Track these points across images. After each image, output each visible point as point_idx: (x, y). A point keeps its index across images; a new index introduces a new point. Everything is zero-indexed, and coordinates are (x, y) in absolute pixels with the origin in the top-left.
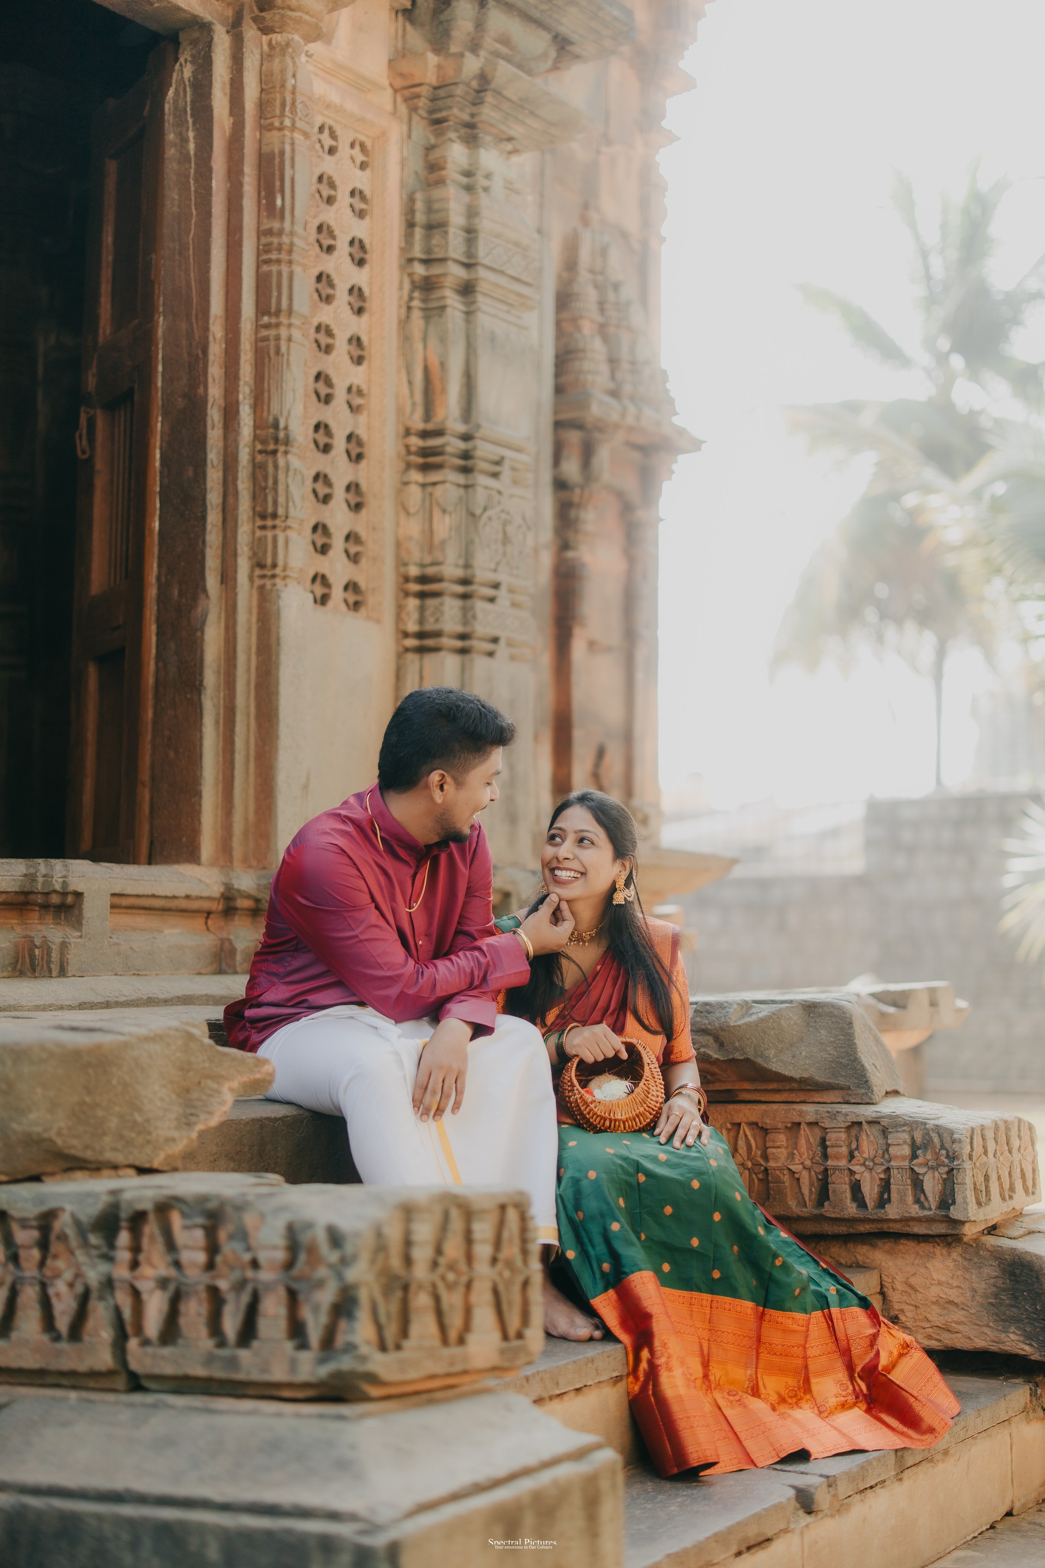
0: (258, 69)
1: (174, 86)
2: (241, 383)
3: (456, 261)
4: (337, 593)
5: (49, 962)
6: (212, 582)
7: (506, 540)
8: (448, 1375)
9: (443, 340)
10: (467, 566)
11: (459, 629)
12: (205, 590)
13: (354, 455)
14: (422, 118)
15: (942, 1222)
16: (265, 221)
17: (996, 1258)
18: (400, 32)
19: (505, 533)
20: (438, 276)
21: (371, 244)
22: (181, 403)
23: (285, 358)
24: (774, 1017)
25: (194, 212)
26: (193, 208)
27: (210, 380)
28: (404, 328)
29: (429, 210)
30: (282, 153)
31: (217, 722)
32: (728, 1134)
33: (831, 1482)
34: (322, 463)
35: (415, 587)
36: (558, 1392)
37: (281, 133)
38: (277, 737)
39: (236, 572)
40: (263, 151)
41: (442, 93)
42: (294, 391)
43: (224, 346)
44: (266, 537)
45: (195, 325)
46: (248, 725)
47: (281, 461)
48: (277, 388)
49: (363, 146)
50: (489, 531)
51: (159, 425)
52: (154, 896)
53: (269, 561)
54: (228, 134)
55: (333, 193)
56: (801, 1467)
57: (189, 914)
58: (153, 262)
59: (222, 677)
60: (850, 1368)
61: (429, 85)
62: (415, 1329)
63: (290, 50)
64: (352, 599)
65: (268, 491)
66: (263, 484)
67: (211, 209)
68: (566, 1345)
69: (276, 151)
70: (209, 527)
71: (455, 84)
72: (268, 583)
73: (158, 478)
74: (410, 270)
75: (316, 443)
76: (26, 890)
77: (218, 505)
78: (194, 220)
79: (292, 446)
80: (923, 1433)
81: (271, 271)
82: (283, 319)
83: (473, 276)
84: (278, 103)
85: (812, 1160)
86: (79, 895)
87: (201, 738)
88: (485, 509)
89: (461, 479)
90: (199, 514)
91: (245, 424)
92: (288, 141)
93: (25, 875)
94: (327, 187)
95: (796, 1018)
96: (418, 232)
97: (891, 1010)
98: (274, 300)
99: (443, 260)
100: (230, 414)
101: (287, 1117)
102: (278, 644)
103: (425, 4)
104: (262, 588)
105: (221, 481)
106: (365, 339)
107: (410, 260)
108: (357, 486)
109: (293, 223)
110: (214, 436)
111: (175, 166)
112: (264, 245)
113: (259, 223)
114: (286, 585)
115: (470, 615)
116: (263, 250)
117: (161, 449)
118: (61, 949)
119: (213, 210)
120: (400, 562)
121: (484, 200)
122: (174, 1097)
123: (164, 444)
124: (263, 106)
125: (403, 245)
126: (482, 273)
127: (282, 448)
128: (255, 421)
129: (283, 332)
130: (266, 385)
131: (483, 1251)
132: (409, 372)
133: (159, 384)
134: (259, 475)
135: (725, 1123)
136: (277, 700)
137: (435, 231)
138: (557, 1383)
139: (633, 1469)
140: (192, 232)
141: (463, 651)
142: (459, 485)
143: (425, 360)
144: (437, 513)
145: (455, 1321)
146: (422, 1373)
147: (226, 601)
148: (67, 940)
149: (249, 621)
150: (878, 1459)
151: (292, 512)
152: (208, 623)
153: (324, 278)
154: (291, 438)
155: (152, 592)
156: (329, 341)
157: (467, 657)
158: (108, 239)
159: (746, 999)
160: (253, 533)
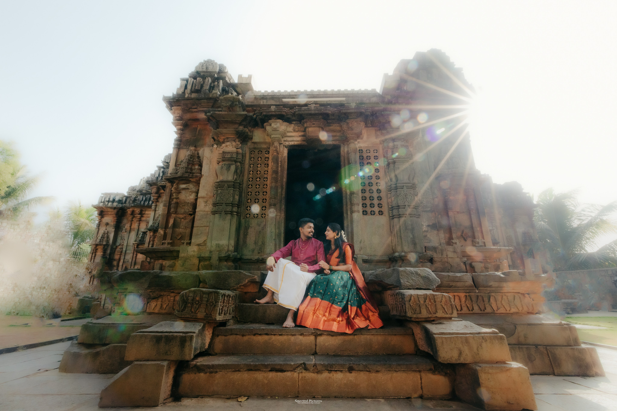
0: (347, 147)
4: (377, 213)
9: (390, 171)
10: (398, 204)
11: (398, 214)
19: (406, 197)
20: (389, 163)
28: (385, 172)
35: (390, 209)
49: (376, 150)
55: (370, 158)
64: (380, 213)
75: (369, 192)
88: (400, 194)
106: (379, 176)
108: (380, 197)
109: (352, 164)
114: (354, 213)
115: (399, 211)
120: (388, 206)
132: (387, 178)
141: (399, 217)
142: (395, 192)
143: (389, 175)
144: (392, 197)
156: (371, 178)
160: (351, 207)
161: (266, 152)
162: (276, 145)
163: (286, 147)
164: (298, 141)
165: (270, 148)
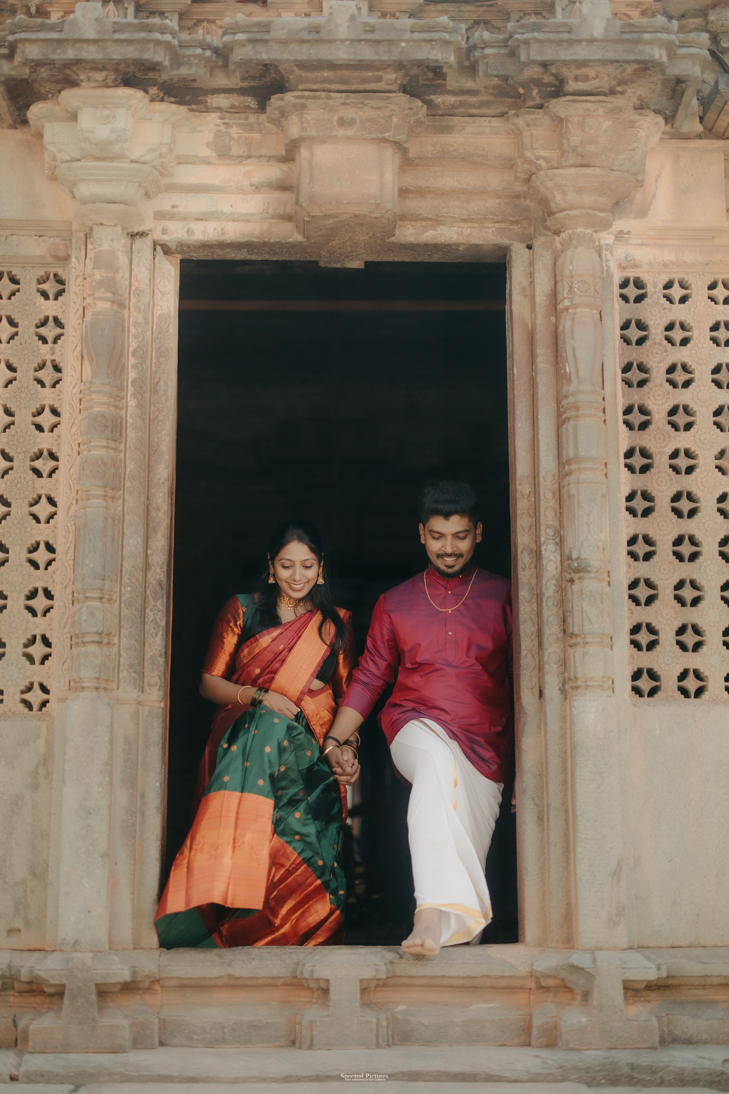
2: (542, 527)
6: (528, 699)
12: (522, 707)
16: (564, 387)
27: (519, 530)
31: (540, 819)
37: (565, 313)
38: (577, 831)
39: (544, 688)
40: (559, 331)
43: (533, 499)
46: (567, 820)
47: (576, 587)
53: (572, 674)
59: (544, 779)
66: (567, 609)
69: (562, 329)
77: (533, 633)
79: (586, 572)
81: (564, 429)
82: (572, 467)
84: (561, 290)
86: (326, 981)
91: (549, 561)
92: (571, 317)
100: (540, 554)
105: (535, 612)
109: (578, 380)
110: (526, 576)
113: (558, 391)
114: (584, 695)
119: (516, 392)
124: (557, 295)
127: (577, 576)
128: (559, 557)
129: (574, 477)
130: (565, 524)
147: (544, 714)
149: (562, 728)
151: (588, 629)
152: (525, 734)
154: (584, 565)
160: (564, 652)
161: (45, 287)
162: (105, 247)
163: (167, 251)
164: (246, 218)
165: (67, 258)
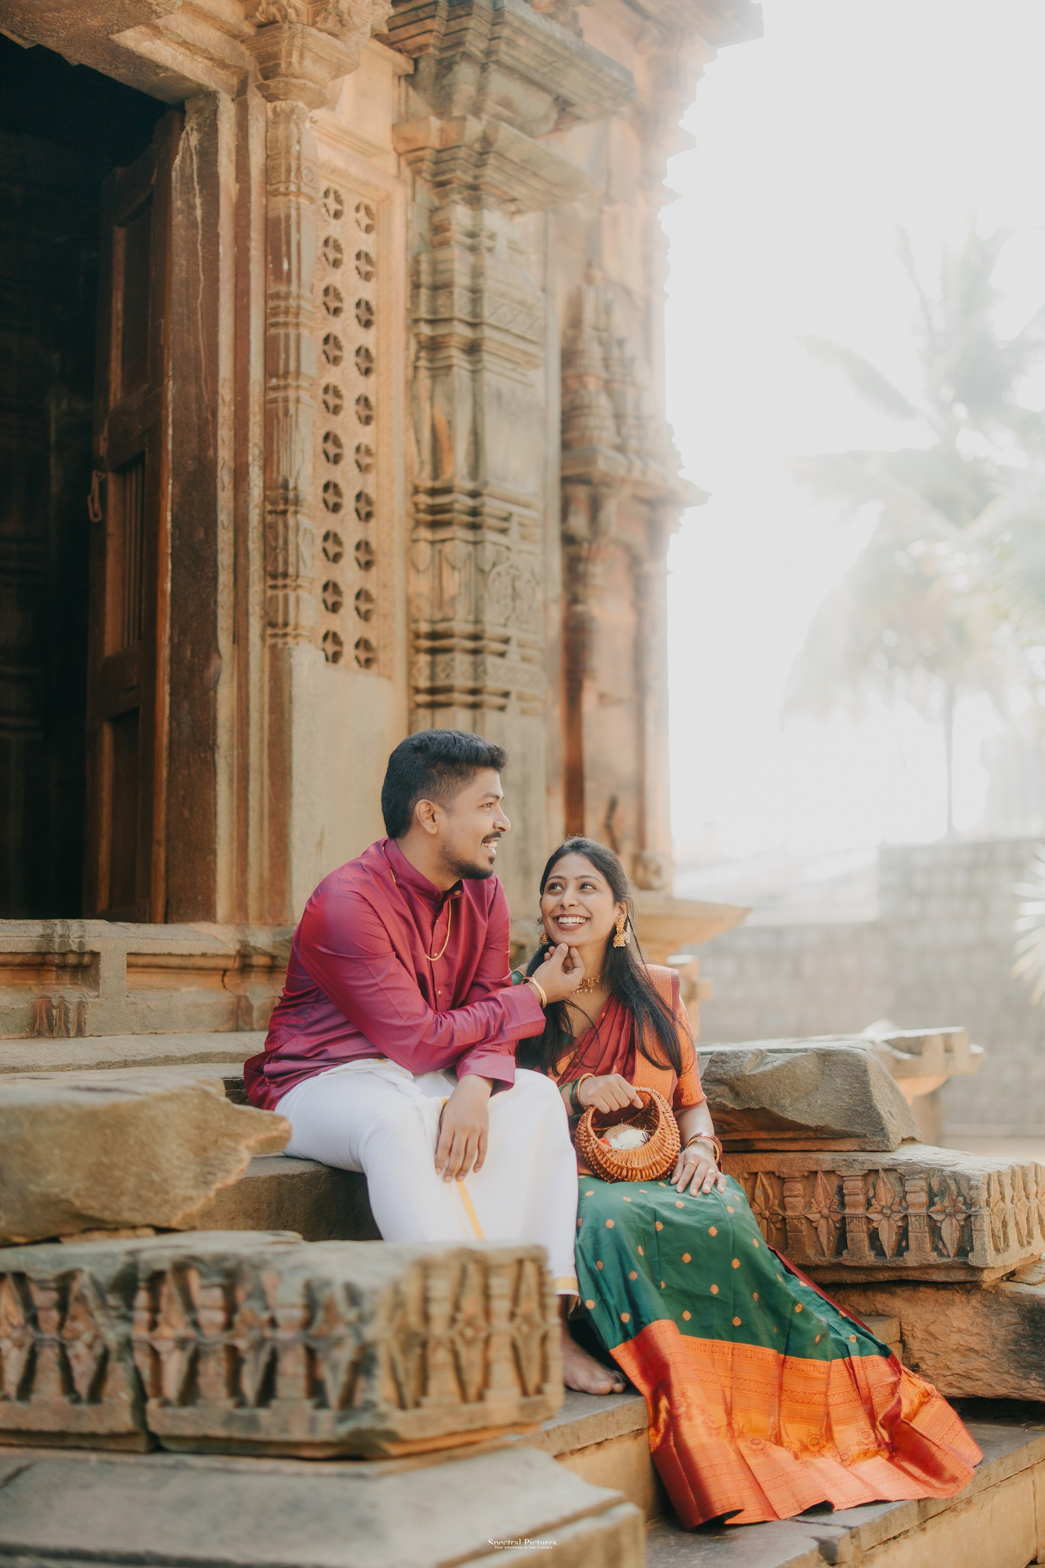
0: (263, 136)
1: (180, 154)
2: (251, 445)
3: (462, 321)
4: (349, 651)
5: (66, 1022)
6: (224, 641)
7: (515, 595)
8: (468, 1432)
9: (450, 399)
10: (477, 621)
11: (470, 684)
12: (217, 650)
13: (363, 514)
14: (426, 181)
15: (960, 1269)
16: (272, 285)
17: (1016, 1305)
18: (403, 97)
19: (514, 588)
20: (443, 336)
21: (377, 306)
22: (191, 465)
23: (294, 419)
24: (790, 1066)
25: (202, 278)
26: (201, 273)
27: (220, 442)
28: (411, 388)
29: (435, 271)
30: (288, 218)
31: (231, 781)
32: (745, 1183)
33: (854, 1533)
34: (331, 522)
35: (425, 643)
36: (579, 1447)
37: (287, 199)
38: (291, 795)
39: (248, 631)
40: (269, 216)
41: (445, 156)
42: (303, 451)
43: (233, 408)
44: (277, 596)
45: (204, 388)
46: (262, 783)
47: (291, 521)
48: (286, 449)
49: (368, 210)
50: (498, 586)
51: (170, 487)
52: (170, 955)
53: (280, 620)
54: (234, 200)
55: (338, 256)
56: (824, 1519)
57: (205, 972)
58: (163, 327)
59: (235, 736)
60: (872, 1416)
61: (433, 148)
62: (434, 1386)
63: (295, 117)
64: (363, 656)
65: (278, 551)
66: (274, 544)
67: (218, 274)
68: (586, 1398)
69: (282, 216)
70: (220, 588)
71: (458, 147)
72: (280, 642)
73: (169, 540)
74: (416, 331)
75: (325, 502)
76: (43, 950)
77: (229, 566)
78: (202, 285)
79: (302, 506)
80: (947, 1482)
81: (278, 334)
82: (291, 381)
83: (478, 335)
84: (283, 169)
85: (829, 1208)
86: (95, 955)
87: (215, 797)
88: (494, 565)
89: (469, 535)
90: (211, 575)
91: (255, 485)
92: (293, 205)
93: (42, 936)
94: (333, 251)
95: (811, 1066)
96: (424, 293)
97: (906, 1056)
98: (282, 363)
99: (448, 320)
100: (240, 475)
101: (305, 1173)
102: (291, 702)
103: (428, 69)
104: (273, 647)
105: (232, 542)
106: (372, 400)
107: (416, 321)
108: (367, 544)
109: (299, 286)
110: (225, 497)
111: (183, 232)
112: (272, 309)
113: (266, 287)
114: (297, 644)
115: (480, 670)
116: (270, 315)
117: (172, 510)
118: (79, 1009)
119: (221, 275)
120: (412, 619)
121: (488, 261)
122: (191, 1156)
123: (175, 507)
124: (268, 172)
125: (409, 305)
126: (487, 332)
127: (291, 509)
128: (264, 482)
129: (292, 394)
130: (275, 446)
131: (501, 1306)
132: (417, 431)
133: (170, 447)
134: (270, 536)
135: (742, 1173)
136: (290, 757)
137: (441, 292)
138: (578, 1438)
139: (656, 1522)
140: (200, 297)
141: (475, 706)
142: (467, 542)
143: (433, 418)
144: (446, 570)
145: (474, 1378)
146: (442, 1430)
147: (239, 661)
148: (84, 1000)
149: (261, 679)
150: (901, 1509)
151: (303, 571)
152: (221, 682)
153: (331, 340)
154: (301, 498)
155: (165, 653)
156: (338, 401)
157: (478, 712)
158: (118, 305)
159: (762, 1048)
160: (265, 593)
